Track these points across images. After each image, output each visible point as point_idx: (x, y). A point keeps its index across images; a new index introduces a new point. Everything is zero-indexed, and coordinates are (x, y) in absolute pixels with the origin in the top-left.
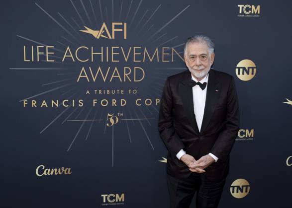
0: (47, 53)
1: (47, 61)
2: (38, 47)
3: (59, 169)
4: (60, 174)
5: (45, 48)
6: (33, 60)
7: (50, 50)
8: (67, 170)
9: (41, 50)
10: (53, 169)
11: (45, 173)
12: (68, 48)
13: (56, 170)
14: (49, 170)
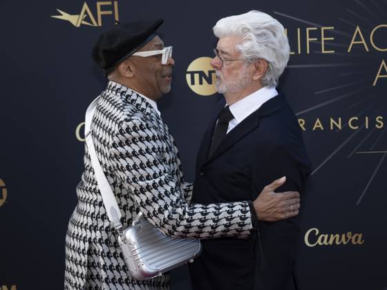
0: (323, 39)
1: (323, 52)
2: (308, 29)
3: (344, 236)
4: (345, 243)
5: (319, 30)
6: (299, 52)
7: (327, 34)
8: (357, 237)
9: (312, 34)
10: (332, 236)
11: (319, 241)
12: (358, 29)
13: (337, 236)
14: (326, 236)
